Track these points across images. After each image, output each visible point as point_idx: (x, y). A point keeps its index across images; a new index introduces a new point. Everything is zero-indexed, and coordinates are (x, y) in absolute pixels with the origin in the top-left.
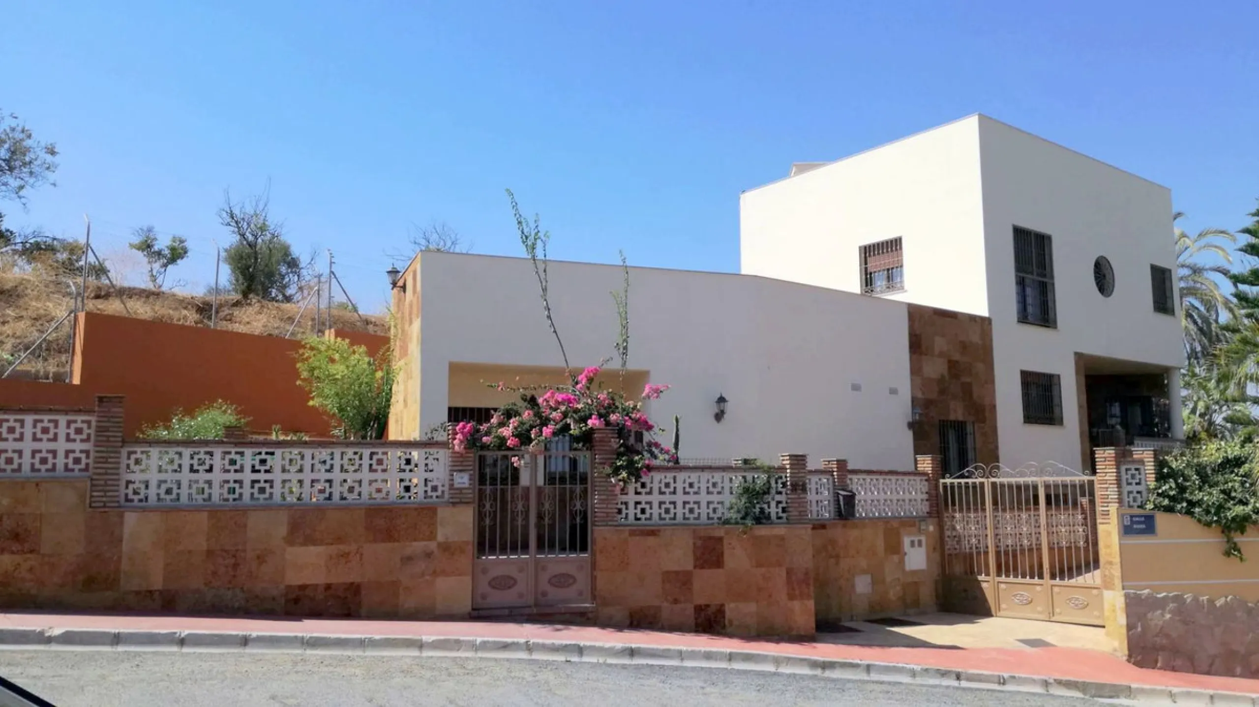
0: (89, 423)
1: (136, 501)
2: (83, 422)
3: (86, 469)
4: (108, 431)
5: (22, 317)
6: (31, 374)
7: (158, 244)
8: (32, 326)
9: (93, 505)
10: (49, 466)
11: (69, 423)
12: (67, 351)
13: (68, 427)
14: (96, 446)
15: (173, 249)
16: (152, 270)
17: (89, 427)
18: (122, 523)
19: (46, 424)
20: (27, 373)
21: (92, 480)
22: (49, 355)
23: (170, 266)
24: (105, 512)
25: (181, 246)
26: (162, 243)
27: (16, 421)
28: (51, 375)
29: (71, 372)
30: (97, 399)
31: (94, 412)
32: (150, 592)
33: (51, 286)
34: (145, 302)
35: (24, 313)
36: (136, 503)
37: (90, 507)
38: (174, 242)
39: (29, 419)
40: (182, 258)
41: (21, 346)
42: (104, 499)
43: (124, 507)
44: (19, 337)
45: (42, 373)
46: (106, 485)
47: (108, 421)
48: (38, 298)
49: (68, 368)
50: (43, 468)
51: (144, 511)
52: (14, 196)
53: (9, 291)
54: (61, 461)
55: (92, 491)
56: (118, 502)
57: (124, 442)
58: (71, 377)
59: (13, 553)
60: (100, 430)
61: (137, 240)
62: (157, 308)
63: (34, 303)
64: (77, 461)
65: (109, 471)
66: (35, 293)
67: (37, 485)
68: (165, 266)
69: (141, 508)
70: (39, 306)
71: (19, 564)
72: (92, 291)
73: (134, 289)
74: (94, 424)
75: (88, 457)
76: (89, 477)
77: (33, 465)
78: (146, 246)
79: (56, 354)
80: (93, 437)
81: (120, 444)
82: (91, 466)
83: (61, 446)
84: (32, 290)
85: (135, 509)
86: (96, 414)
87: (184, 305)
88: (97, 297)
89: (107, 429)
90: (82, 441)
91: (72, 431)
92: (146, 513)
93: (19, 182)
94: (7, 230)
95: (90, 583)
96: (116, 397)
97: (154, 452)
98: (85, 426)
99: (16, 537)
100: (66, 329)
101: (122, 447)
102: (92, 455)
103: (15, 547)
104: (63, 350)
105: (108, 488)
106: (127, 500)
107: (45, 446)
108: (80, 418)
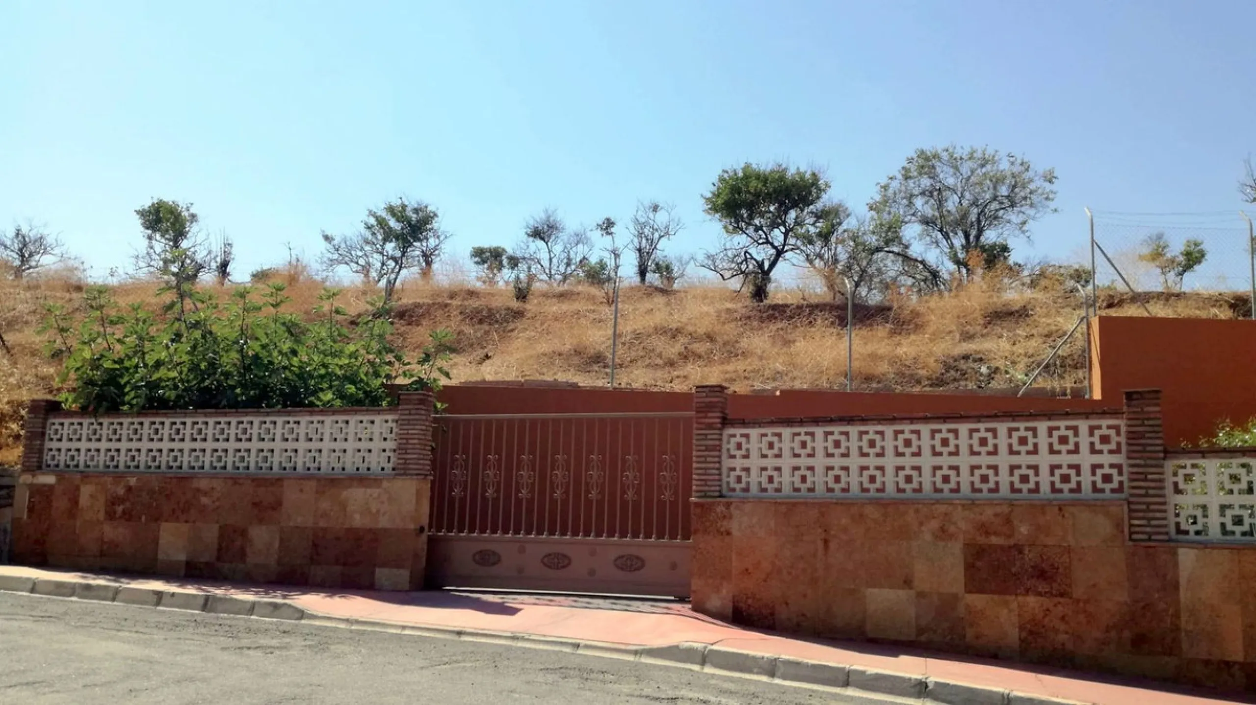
0: (1117, 428)
1: (1192, 533)
2: (1109, 427)
3: (1120, 489)
4: (1143, 437)
5: (1033, 335)
6: (1047, 392)
7: (1172, 251)
8: (1044, 343)
9: (1135, 536)
10: (1073, 485)
11: (1092, 430)
12: (1083, 367)
13: (1091, 434)
14: (1129, 458)
15: (1188, 254)
16: (1166, 281)
17: (1118, 434)
18: (1176, 565)
19: (1063, 432)
20: (1043, 390)
21: (1129, 503)
22: (1065, 372)
23: (1186, 274)
24: (1150, 547)
25: (1197, 249)
26: (1176, 249)
27: (1027, 429)
28: (1068, 391)
29: (1090, 387)
30: (1124, 396)
31: (1123, 413)
32: (1227, 663)
33: (1060, 300)
34: (1164, 305)
35: (1034, 331)
36: (1192, 536)
37: (1131, 539)
38: (1189, 246)
39: (1042, 426)
40: (1200, 262)
41: (1034, 365)
42: (1148, 529)
43: (1177, 541)
44: (1032, 355)
45: (1058, 390)
46: (1148, 510)
47: (1143, 425)
48: (1047, 315)
49: (1086, 383)
50: (1066, 487)
51: (1206, 547)
52: (1017, 232)
53: (1017, 311)
54: (1086, 479)
55: (1130, 518)
56: (1167, 533)
57: (1168, 453)
58: (1091, 391)
59: (1040, 594)
60: (1132, 436)
61: (1146, 251)
62: (1179, 310)
63: (1044, 320)
64: (1107, 478)
65: (1151, 492)
66: (1044, 310)
67: (1060, 509)
68: (1181, 274)
69: (1200, 543)
70: (1049, 321)
71: (1048, 610)
72: (1103, 301)
73: (1150, 293)
74: (1123, 429)
75: (1120, 473)
76: (1126, 499)
77: (1053, 484)
78: (1157, 254)
79: (1073, 371)
80: (1124, 448)
81: (1161, 455)
82: (1126, 485)
83: (1085, 459)
84: (1041, 308)
85: (1191, 544)
86: (1125, 416)
87: (1212, 304)
88: (1110, 306)
89: (1142, 436)
90: (1111, 452)
91: (1096, 439)
92: (1207, 551)
93: (1021, 218)
94: (1016, 264)
95: (1139, 642)
96: (1149, 392)
97: (1212, 465)
98: (1112, 432)
99: (1042, 574)
100: (1080, 343)
101: (1164, 459)
102: (1125, 469)
103: (1042, 587)
104: (1078, 365)
105: (1151, 515)
106: (1179, 531)
107: (1065, 459)
108: (1105, 422)
